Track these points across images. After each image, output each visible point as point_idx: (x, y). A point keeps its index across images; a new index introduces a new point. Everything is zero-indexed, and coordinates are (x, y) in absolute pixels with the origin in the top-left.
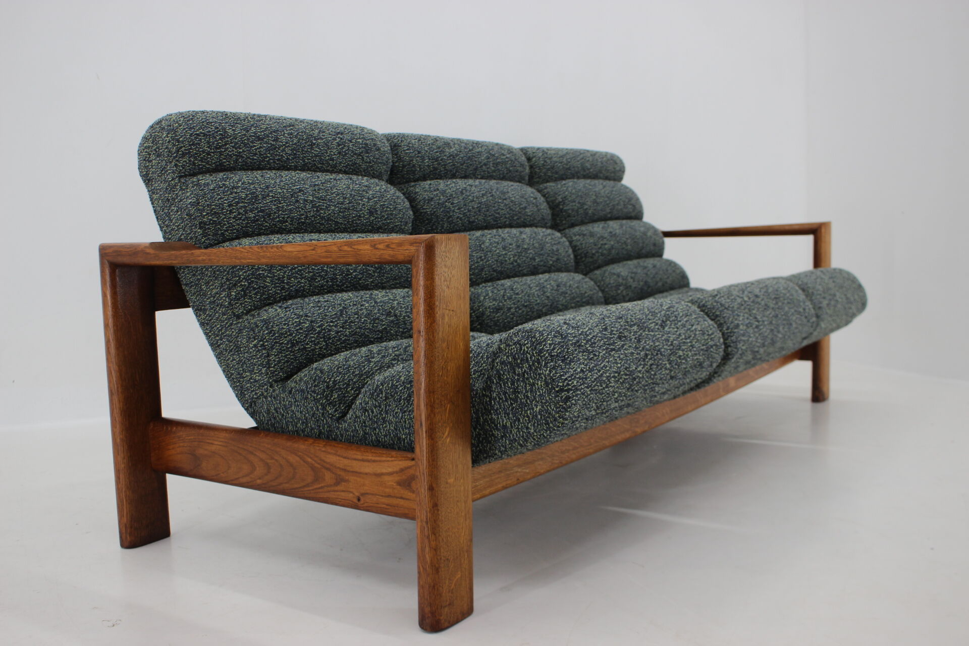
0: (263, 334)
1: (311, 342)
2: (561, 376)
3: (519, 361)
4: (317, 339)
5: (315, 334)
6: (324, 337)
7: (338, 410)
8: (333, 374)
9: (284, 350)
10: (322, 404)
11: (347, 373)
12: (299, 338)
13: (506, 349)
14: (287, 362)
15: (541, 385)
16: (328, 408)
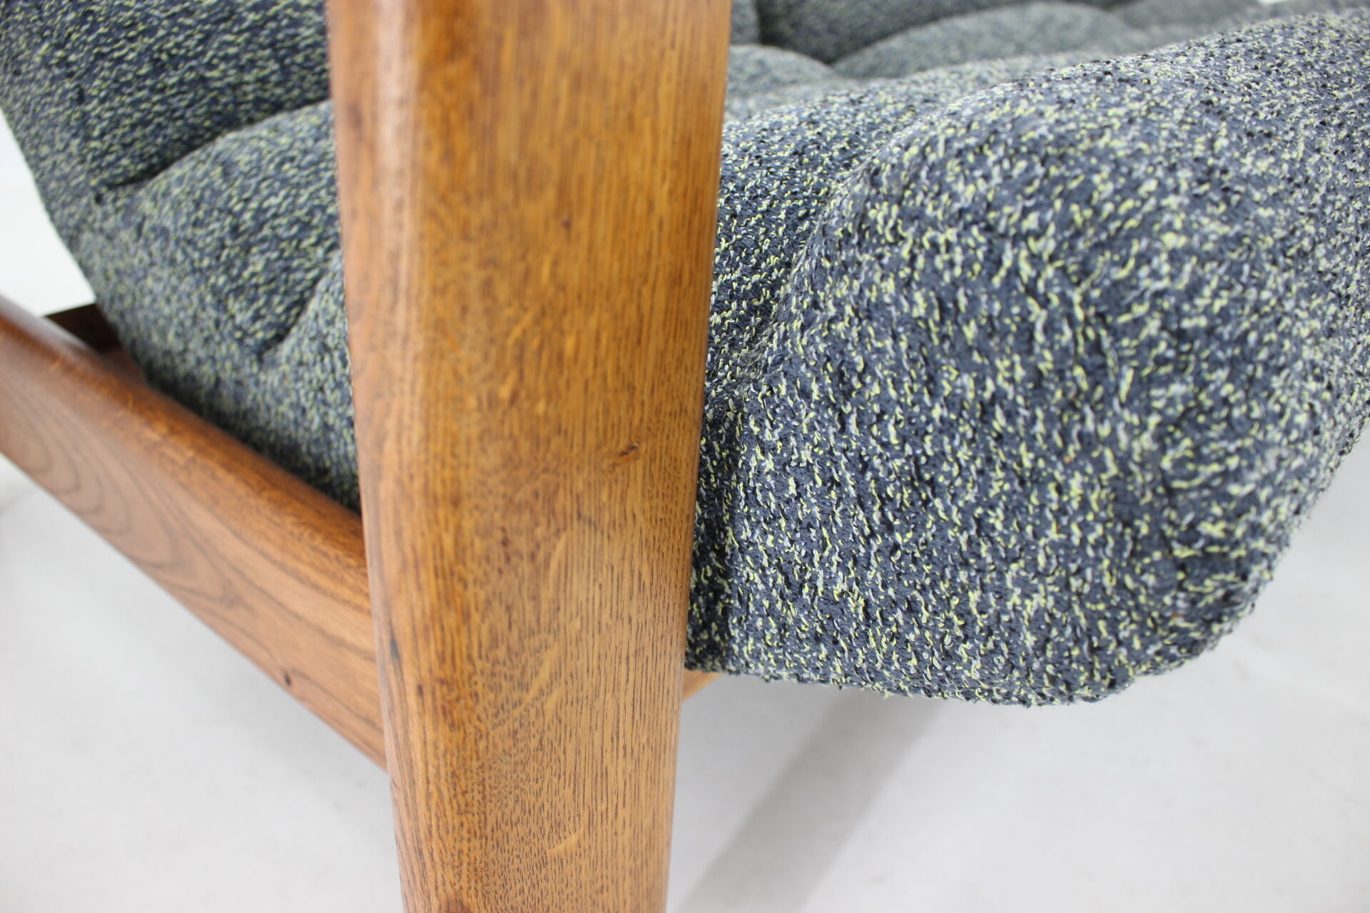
0: (63, 24)
1: (226, 58)
2: (1226, 475)
3: (970, 332)
4: (246, 51)
5: (240, 33)
6: (272, 45)
7: (263, 317)
8: (259, 183)
9: (128, 84)
10: (215, 290)
11: (308, 184)
12: (178, 46)
13: (899, 238)
14: (144, 123)
15: (1085, 505)
16: (234, 305)
